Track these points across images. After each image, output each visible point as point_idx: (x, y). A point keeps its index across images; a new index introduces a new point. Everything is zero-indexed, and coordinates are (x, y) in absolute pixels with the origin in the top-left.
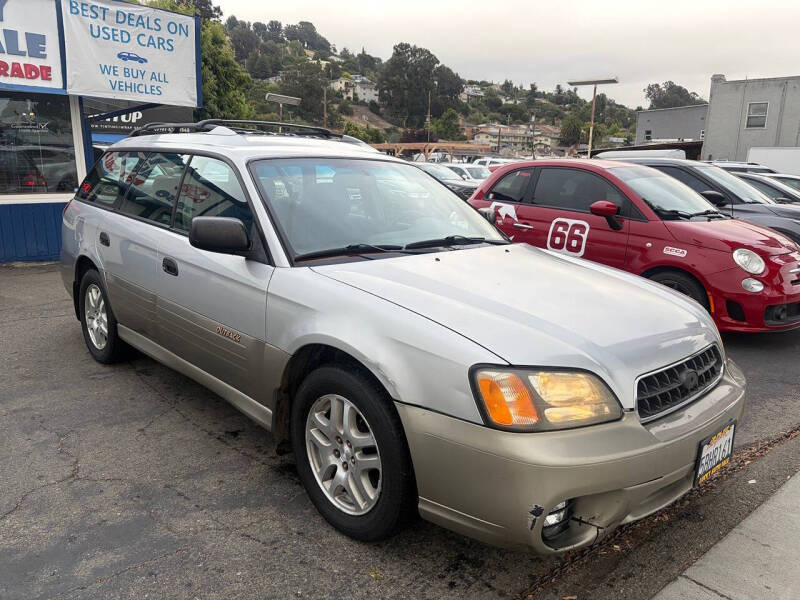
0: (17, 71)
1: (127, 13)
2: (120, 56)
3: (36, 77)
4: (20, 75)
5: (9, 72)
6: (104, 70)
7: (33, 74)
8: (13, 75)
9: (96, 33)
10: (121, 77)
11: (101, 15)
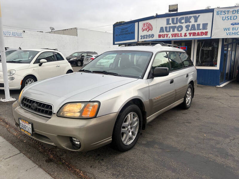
0: (198, 34)
1: (237, 10)
2: (231, 24)
3: (203, 35)
4: (199, 35)
5: (196, 35)
6: (225, 29)
7: (203, 34)
8: (197, 35)
9: (224, 19)
10: (231, 31)
11: (227, 13)
